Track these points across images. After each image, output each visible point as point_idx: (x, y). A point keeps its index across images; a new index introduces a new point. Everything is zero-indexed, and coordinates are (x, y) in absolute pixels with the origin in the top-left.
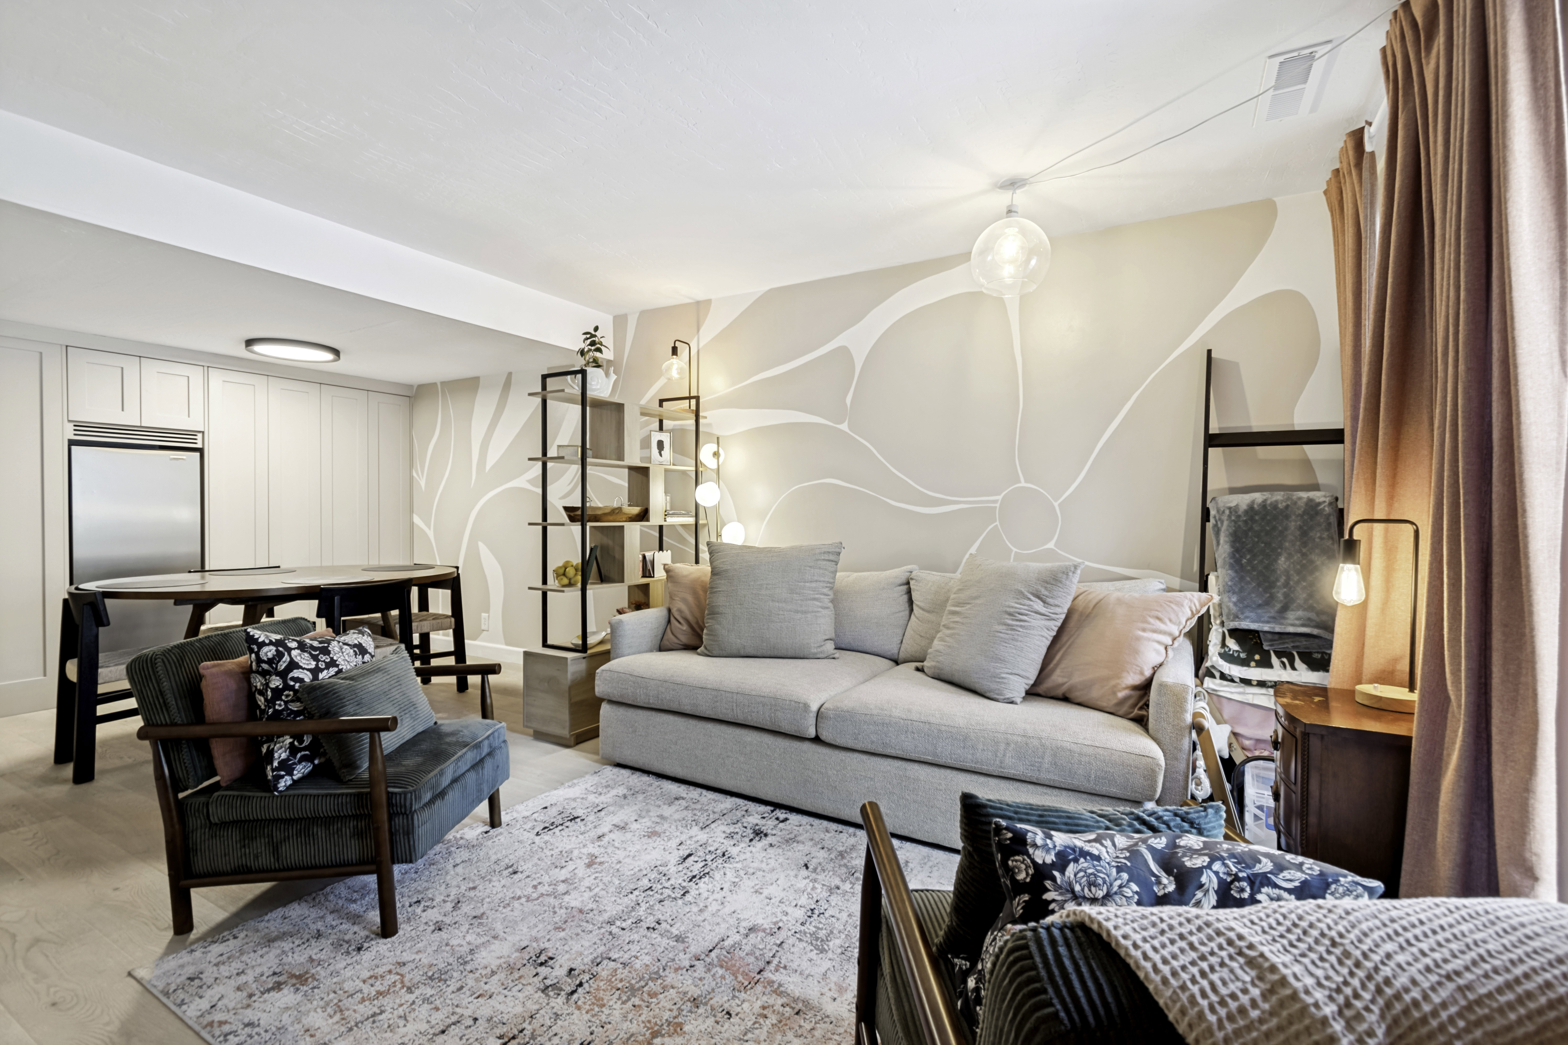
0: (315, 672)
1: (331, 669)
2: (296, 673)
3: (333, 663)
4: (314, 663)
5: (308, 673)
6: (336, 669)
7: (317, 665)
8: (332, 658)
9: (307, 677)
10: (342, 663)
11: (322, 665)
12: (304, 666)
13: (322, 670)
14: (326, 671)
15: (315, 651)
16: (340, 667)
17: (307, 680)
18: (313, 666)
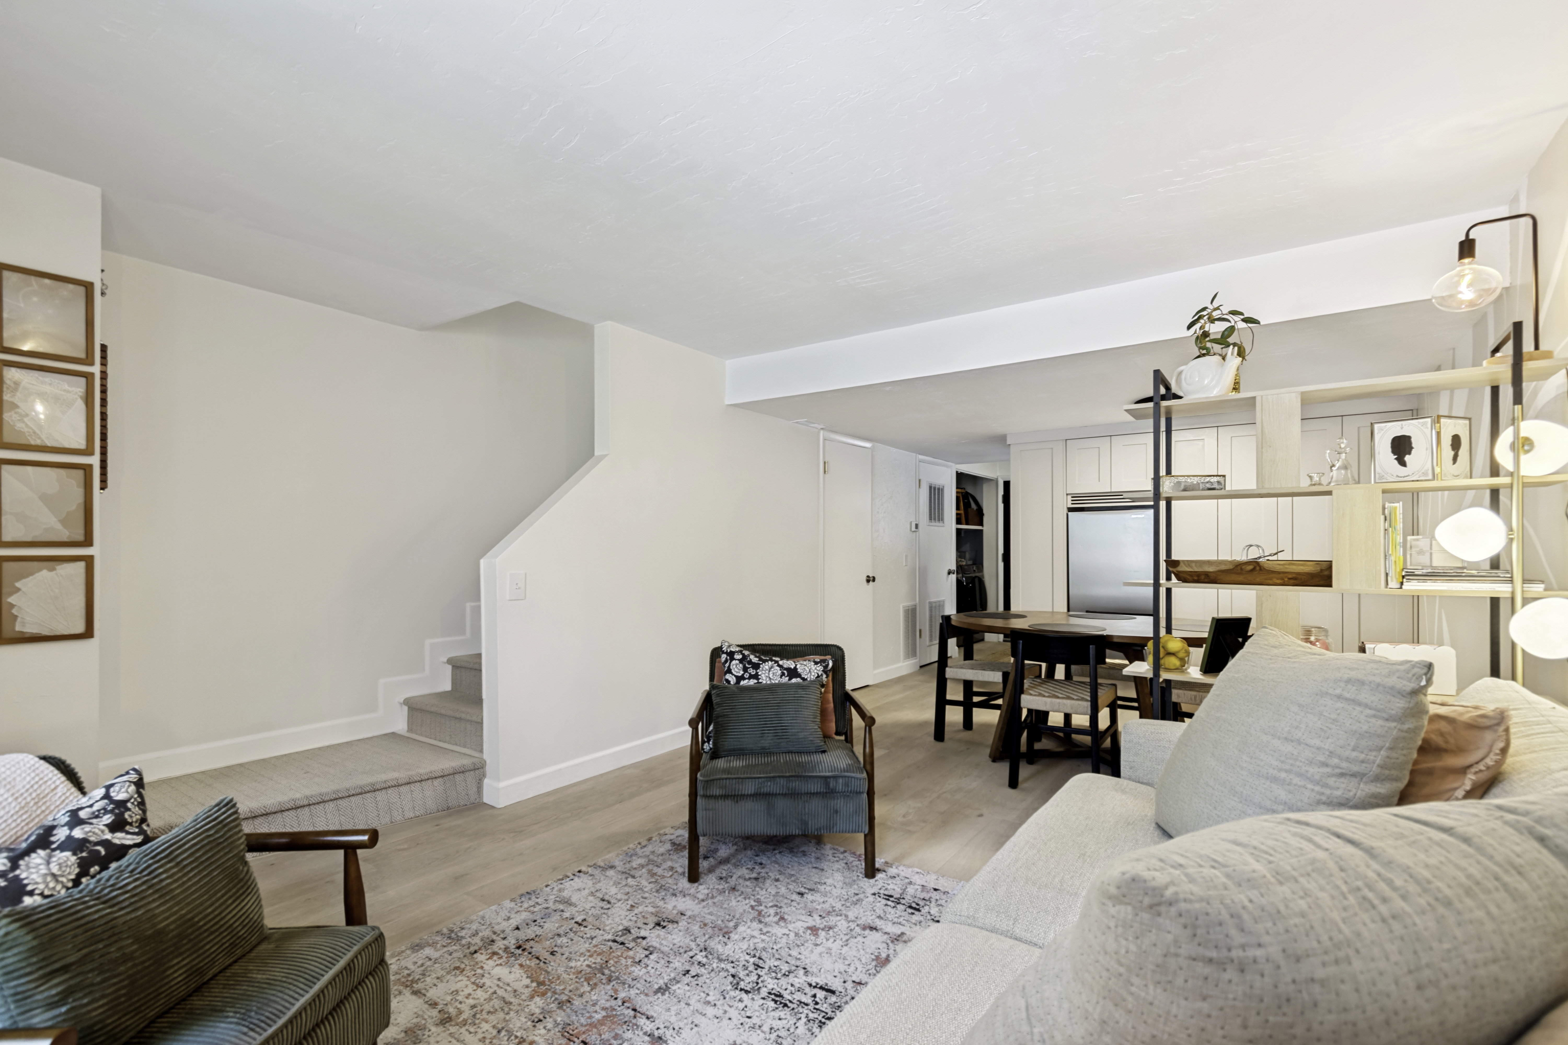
0: (739, 679)
1: (752, 680)
2: (728, 676)
3: (756, 677)
4: (742, 672)
5: (734, 678)
6: (756, 681)
7: (743, 675)
8: (757, 673)
9: (733, 680)
10: (764, 678)
11: (747, 675)
12: (734, 673)
13: (744, 679)
14: (747, 681)
15: (749, 664)
16: (760, 681)
17: (732, 683)
18: (740, 675)
